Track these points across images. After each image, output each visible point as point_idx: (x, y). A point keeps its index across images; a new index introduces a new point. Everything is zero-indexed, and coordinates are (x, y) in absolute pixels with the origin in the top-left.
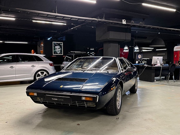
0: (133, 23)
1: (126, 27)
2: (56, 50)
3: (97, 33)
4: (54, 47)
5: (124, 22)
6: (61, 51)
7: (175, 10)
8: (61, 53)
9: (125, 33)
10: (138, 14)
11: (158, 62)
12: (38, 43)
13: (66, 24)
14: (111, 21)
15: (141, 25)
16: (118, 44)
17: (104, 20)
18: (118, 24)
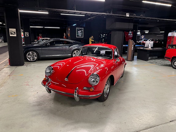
0: (135, 16)
1: (130, 18)
2: (79, 34)
3: (107, 23)
4: (77, 31)
5: (128, 15)
6: (82, 34)
7: (170, 5)
8: (82, 36)
9: (128, 23)
10: (139, 8)
11: (150, 45)
12: (67, 28)
13: (84, 16)
14: (117, 15)
15: (141, 17)
16: (122, 32)
17: (111, 14)
18: (122, 17)
